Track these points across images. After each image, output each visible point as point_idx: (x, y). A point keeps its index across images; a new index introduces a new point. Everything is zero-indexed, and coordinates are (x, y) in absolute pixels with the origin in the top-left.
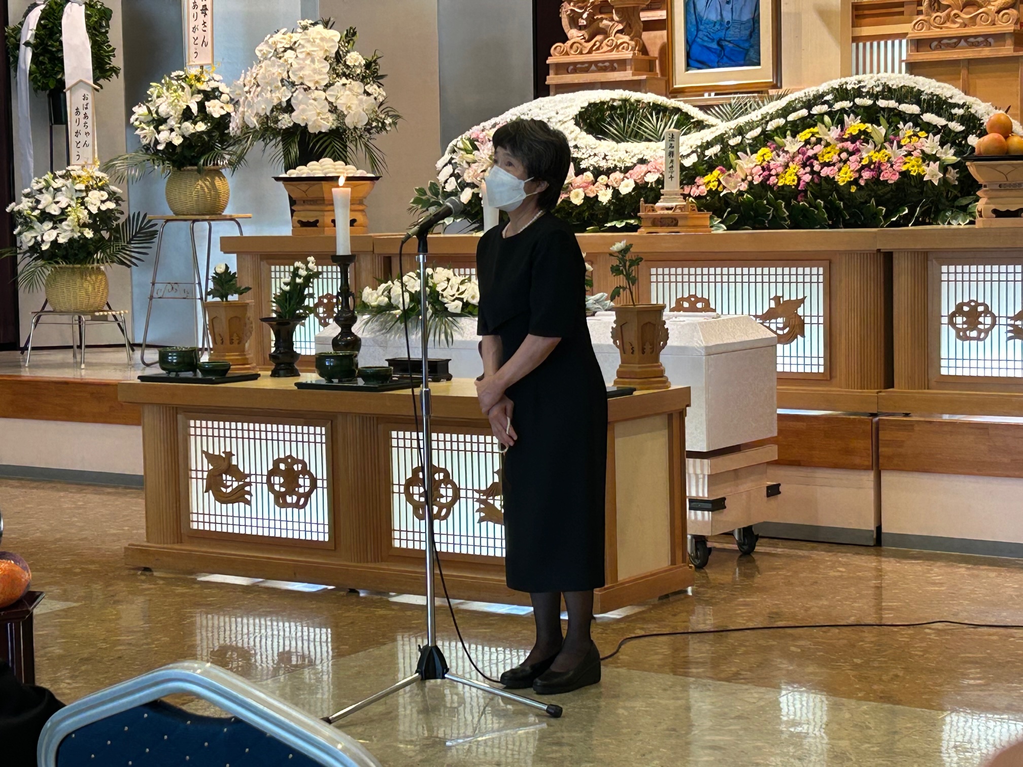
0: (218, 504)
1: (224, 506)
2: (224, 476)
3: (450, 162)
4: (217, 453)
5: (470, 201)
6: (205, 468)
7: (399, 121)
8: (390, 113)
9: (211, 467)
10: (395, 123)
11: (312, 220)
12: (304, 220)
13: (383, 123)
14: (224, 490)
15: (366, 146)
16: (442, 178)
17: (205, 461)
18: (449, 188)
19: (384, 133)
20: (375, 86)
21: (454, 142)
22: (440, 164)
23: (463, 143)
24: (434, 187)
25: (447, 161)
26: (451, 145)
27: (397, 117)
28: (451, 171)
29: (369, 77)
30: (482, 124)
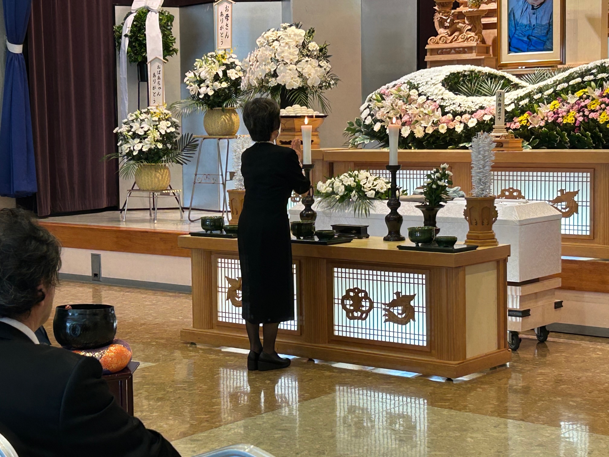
0: (234, 307)
1: (237, 308)
2: (237, 291)
3: (368, 107)
4: (233, 278)
5: (380, 130)
6: (227, 286)
7: (338, 82)
8: (333, 78)
9: (230, 286)
10: (336, 83)
11: (288, 141)
12: (284, 140)
13: (329, 84)
14: (237, 299)
15: (319, 96)
16: (363, 116)
17: (227, 282)
18: (368, 122)
19: (329, 89)
20: (325, 62)
21: (370, 95)
22: (362, 108)
23: (376, 96)
24: (359, 122)
25: (366, 106)
26: (369, 97)
27: (338, 80)
28: (369, 112)
29: (322, 56)
30: (387, 85)
